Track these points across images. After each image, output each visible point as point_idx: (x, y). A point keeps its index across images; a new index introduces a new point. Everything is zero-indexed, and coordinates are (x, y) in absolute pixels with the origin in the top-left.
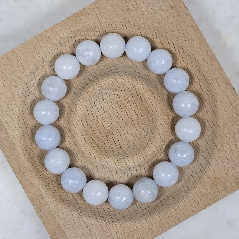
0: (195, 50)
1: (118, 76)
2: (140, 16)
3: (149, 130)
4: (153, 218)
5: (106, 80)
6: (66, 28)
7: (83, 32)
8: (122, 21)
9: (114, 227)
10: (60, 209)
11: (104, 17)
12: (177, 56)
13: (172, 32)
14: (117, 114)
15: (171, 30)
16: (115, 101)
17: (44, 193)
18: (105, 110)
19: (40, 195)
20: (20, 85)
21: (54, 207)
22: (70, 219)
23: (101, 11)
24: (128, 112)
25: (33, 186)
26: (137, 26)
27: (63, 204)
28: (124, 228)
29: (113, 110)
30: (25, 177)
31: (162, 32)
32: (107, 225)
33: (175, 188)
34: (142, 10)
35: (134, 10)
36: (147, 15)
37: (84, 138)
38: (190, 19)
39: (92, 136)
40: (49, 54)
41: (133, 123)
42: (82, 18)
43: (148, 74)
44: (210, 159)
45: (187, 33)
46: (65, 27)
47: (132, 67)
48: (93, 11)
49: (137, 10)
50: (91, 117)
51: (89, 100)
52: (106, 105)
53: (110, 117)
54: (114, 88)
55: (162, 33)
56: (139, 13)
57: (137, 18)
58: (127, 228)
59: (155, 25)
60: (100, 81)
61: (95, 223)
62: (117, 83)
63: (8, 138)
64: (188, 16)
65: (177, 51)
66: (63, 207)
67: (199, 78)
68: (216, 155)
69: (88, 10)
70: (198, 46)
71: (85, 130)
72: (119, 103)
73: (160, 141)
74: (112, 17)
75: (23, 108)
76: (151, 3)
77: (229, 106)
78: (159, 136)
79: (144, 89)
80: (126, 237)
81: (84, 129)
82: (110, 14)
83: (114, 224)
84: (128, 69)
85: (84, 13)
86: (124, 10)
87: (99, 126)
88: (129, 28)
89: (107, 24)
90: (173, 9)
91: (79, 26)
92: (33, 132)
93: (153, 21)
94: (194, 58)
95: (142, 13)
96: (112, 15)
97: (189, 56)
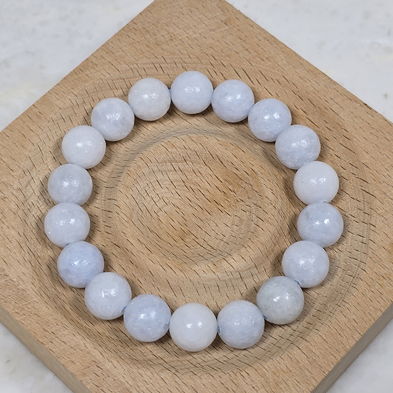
0: (283, 69)
1: (173, 138)
2: (179, 46)
3: (252, 205)
4: (311, 342)
5: (154, 148)
6: (66, 93)
7: (94, 93)
8: (152, 60)
9: (246, 378)
10: (138, 376)
11: (122, 62)
12: (257, 90)
13: (237, 54)
14: (190, 202)
15: (235, 53)
16: (179, 181)
17: (99, 357)
18: (166, 200)
19: (94, 363)
20: (11, 194)
21: (124, 375)
22: (160, 389)
23: (116, 56)
24: (206, 193)
25: (75, 350)
26: (178, 63)
27: (139, 366)
28: (265, 375)
29: (180, 198)
30: (57, 339)
31: (222, 60)
32: (231, 378)
33: (330, 288)
34: (180, 38)
35: (167, 41)
36: (190, 43)
37: (144, 246)
38: (258, 30)
39: (157, 242)
40: (48, 139)
41: (220, 207)
42: (87, 72)
43: (220, 129)
44: (370, 218)
45: (260, 49)
46: (64, 92)
47: (190, 127)
48: (103, 59)
49: (172, 40)
50: (146, 214)
51: (136, 185)
52: (166, 191)
53: (178, 210)
54: (172, 159)
55: (222, 61)
56: (176, 43)
57: (176, 50)
58: (270, 372)
59: (208, 52)
60: (145, 153)
61: (210, 381)
62: (174, 148)
63: (10, 283)
64: (255, 27)
65: (254, 82)
66: (140, 371)
67: (305, 110)
68: (379, 209)
69: (94, 60)
70: (285, 62)
71: (142, 235)
72: (187, 184)
73: (276, 214)
74: (135, 59)
75: (24, 230)
76: (191, 25)
77: (369, 130)
78: (271, 207)
79: (222, 144)
80: (273, 390)
81: (140, 233)
82: (130, 56)
83: (244, 374)
85: (88, 65)
86: (151, 46)
87: (164, 227)
88: (168, 71)
89: (131, 71)
90: (228, 23)
91: (86, 85)
92: (53, 269)
93: (202, 48)
94: (285, 80)
95: (181, 41)
96: (135, 57)
97: (276, 82)
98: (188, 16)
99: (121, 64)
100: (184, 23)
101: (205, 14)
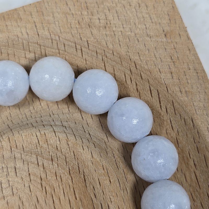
0: (196, 111)
1: (51, 131)
2: (108, 37)
5: (27, 134)
7: (5, 46)
8: (76, 40)
11: (46, 28)
12: (162, 117)
13: (159, 73)
14: (37, 203)
15: (158, 70)
16: (37, 176)
18: (15, 191)
23: (44, 19)
24: (57, 201)
26: (100, 54)
29: (30, 194)
31: (143, 71)
34: (114, 29)
35: (100, 27)
36: (121, 39)
38: (193, 57)
42: (9, 23)
43: (106, 140)
45: (184, 79)
47: (79, 123)
48: (30, 16)
49: (105, 27)
52: (20, 181)
53: (21, 205)
54: (40, 153)
55: (142, 73)
56: (108, 33)
57: (103, 40)
59: (133, 57)
60: (16, 135)
62: (46, 143)
64: (192, 53)
65: (163, 109)
67: (196, 163)
69: (21, 13)
70: (201, 105)
72: (44, 183)
74: (60, 31)
76: (131, 21)
79: (94, 163)
82: (58, 26)
84: (72, 125)
85: (13, 15)
86: (82, 24)
88: (86, 56)
89: (50, 41)
90: (168, 36)
93: (129, 51)
94: (192, 124)
95: (113, 33)
96: (61, 28)
97: (183, 120)
98: (134, 10)
99: (44, 29)
100: (126, 15)
101: (152, 16)
